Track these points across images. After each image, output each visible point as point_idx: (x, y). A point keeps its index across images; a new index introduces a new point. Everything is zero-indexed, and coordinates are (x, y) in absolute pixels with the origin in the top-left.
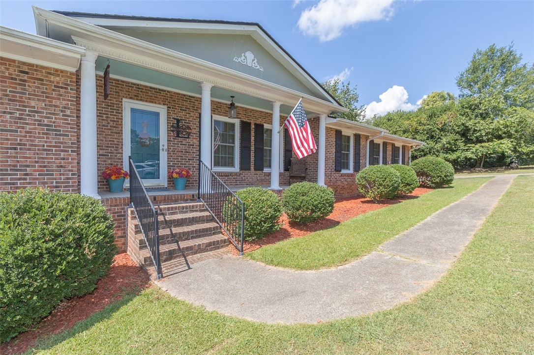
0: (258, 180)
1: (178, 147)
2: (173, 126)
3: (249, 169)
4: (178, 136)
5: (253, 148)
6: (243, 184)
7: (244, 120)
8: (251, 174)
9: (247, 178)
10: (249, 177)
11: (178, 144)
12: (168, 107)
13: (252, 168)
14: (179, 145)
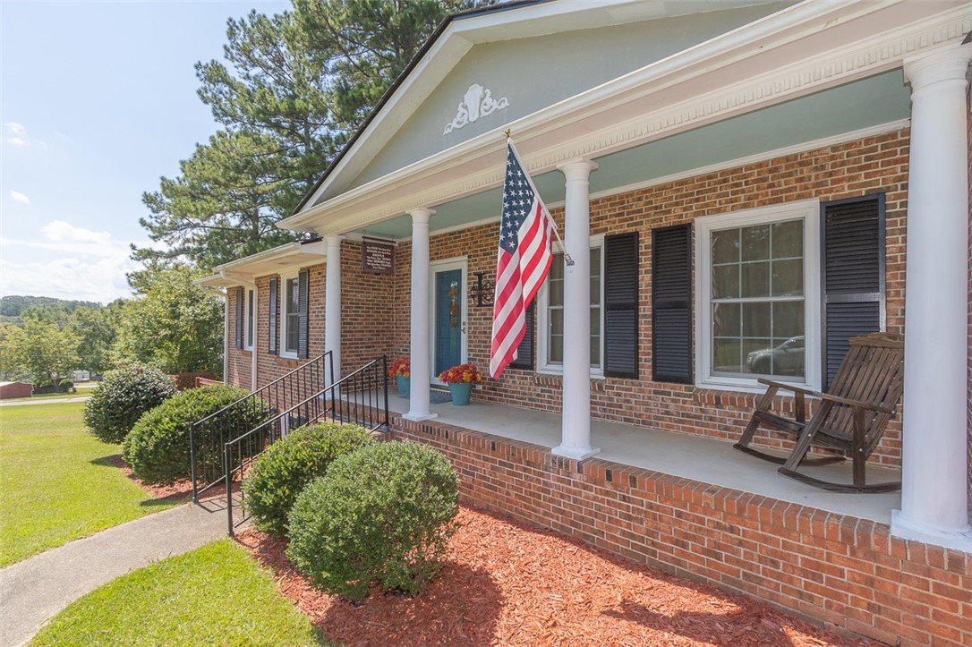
0: (667, 413)
1: (480, 324)
2: (473, 288)
3: (635, 375)
4: (480, 305)
5: (646, 310)
6: (613, 418)
7: (617, 232)
8: (641, 391)
9: (628, 401)
10: (633, 400)
11: (480, 319)
12: (469, 257)
13: (646, 371)
14: (482, 321)
